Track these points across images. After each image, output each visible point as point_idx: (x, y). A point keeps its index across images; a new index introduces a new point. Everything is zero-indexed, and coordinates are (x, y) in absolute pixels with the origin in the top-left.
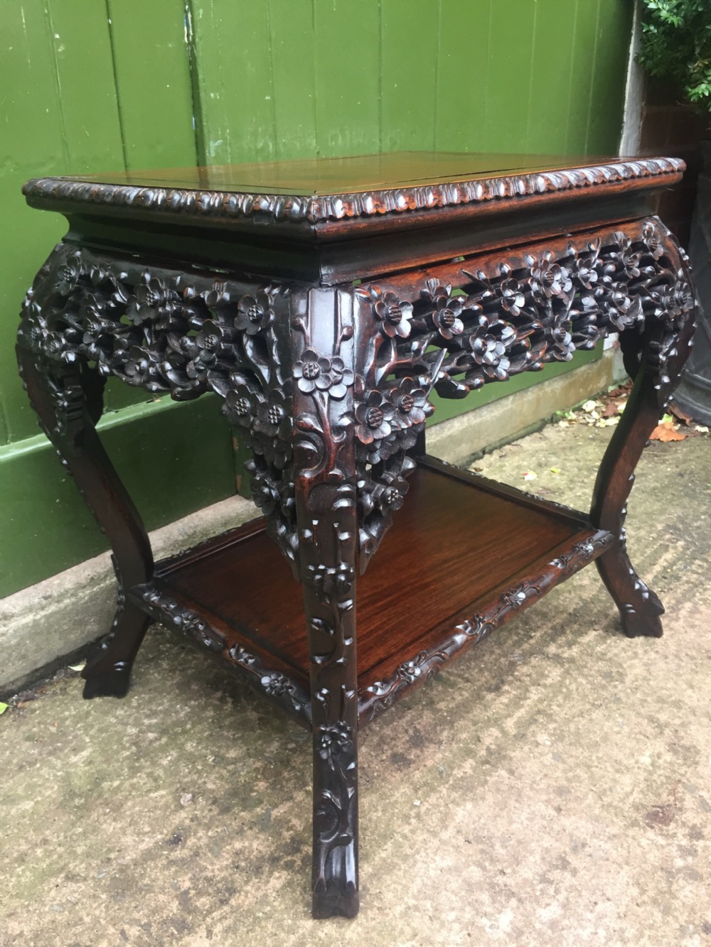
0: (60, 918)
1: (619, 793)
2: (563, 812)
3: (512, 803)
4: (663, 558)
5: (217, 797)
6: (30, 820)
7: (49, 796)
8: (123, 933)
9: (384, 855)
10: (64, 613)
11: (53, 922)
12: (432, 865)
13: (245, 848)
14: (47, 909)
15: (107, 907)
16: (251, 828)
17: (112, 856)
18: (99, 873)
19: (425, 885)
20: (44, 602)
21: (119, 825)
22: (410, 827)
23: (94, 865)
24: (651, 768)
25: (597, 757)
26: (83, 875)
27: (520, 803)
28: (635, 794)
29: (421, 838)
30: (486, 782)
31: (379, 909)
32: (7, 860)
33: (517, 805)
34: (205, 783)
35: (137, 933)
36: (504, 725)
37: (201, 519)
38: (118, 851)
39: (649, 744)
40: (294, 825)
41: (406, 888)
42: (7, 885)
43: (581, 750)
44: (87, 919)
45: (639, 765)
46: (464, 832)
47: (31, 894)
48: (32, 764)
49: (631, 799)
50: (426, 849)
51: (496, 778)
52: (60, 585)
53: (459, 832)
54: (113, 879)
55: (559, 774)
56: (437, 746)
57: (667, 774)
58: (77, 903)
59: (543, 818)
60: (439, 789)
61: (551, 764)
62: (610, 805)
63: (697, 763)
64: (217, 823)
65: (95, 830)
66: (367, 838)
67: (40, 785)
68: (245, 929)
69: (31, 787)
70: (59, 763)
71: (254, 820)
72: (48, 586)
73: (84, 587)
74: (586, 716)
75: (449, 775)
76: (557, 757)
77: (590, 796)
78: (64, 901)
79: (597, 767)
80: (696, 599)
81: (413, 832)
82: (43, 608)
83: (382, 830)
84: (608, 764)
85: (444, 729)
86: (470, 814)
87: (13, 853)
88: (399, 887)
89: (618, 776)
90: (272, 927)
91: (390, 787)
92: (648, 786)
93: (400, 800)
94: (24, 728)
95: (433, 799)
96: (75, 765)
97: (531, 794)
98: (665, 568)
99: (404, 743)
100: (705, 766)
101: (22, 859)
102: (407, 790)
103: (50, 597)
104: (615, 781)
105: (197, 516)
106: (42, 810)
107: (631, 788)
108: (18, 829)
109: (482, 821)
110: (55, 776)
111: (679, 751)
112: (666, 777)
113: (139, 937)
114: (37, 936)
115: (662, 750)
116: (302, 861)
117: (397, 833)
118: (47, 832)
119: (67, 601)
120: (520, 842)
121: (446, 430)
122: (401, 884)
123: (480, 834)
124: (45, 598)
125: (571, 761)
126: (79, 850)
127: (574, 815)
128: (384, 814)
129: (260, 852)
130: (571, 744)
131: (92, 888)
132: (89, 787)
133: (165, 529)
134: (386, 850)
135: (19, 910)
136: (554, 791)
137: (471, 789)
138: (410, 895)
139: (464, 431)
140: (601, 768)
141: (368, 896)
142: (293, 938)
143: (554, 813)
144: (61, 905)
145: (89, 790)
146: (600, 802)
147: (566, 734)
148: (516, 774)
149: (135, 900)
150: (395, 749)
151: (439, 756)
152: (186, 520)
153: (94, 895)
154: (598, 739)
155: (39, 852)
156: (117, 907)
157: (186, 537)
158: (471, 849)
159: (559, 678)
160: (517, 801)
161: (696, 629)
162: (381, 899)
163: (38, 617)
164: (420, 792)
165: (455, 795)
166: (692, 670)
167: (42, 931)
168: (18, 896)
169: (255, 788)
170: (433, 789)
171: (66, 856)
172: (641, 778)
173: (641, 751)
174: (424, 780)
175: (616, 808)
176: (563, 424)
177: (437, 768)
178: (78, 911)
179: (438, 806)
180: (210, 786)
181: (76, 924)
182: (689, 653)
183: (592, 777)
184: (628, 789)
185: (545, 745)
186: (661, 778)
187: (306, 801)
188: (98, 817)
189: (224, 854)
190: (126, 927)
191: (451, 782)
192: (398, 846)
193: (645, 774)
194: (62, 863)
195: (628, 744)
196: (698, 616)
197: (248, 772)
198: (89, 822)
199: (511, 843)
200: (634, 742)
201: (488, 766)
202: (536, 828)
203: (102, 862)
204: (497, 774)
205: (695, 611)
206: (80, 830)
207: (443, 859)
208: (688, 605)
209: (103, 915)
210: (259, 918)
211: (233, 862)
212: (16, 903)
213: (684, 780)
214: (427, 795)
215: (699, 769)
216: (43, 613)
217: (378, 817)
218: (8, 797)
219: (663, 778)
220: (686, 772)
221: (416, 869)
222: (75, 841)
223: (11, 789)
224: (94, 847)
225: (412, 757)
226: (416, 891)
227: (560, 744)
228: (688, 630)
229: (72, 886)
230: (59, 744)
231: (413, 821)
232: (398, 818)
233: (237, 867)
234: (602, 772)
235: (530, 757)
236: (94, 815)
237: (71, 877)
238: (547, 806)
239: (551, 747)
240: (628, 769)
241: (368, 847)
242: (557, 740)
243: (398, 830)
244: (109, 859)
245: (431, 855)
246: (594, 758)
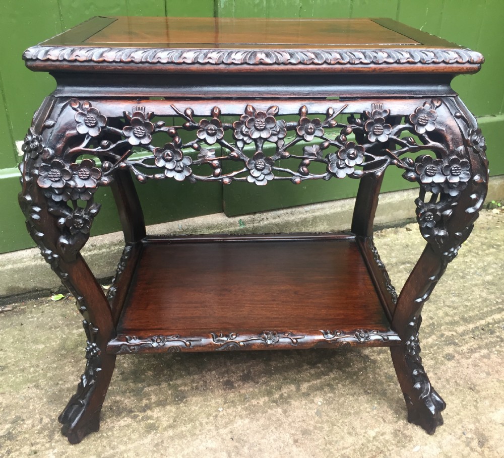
0: (21, 403)
1: (339, 446)
2: (297, 444)
3: (272, 428)
4: (493, 316)
5: (125, 371)
6: (38, 354)
7: (53, 345)
8: (41, 419)
9: (184, 429)
10: (101, 256)
11: (17, 403)
12: (204, 444)
13: (121, 401)
14: (18, 396)
15: (43, 405)
16: (130, 392)
17: (60, 383)
18: (49, 389)
19: (193, 452)
20: (91, 248)
21: (73, 370)
22: (208, 421)
23: (50, 384)
24: (371, 439)
25: (343, 422)
26: (42, 387)
27: (277, 430)
28: (348, 450)
29: (208, 428)
30: (267, 412)
31: (162, 454)
32: (17, 369)
33: (274, 430)
34: (124, 363)
35: (47, 422)
36: (301, 385)
37: (194, 222)
38: (65, 381)
39: (382, 425)
40: (151, 399)
41: (183, 449)
42: (10, 380)
43: (337, 414)
44: (31, 408)
45: (366, 435)
46: (234, 433)
47: (16, 387)
48: (56, 328)
49: (344, 451)
50: (207, 434)
51: (274, 412)
52: (102, 241)
53: (231, 432)
54: (54, 393)
55: (312, 422)
56: (254, 384)
57: (379, 446)
58: (31, 399)
59: (283, 442)
60: (238, 407)
61: (312, 415)
62: (329, 450)
63: (404, 447)
64: (116, 384)
65: (62, 368)
66: (182, 418)
67: (53, 339)
68: (93, 439)
69: (48, 338)
70: (67, 331)
71: (134, 389)
72: (95, 240)
73: (116, 245)
74: (355, 396)
75: (248, 401)
76: (318, 413)
77: (320, 441)
78: (27, 395)
79: (338, 427)
80: (494, 349)
81: (207, 423)
82: (90, 251)
83: (192, 417)
84: (346, 428)
85: (265, 377)
86: (244, 426)
87: (21, 366)
88: (179, 448)
89: (347, 435)
90: (106, 443)
91: (213, 396)
92: (361, 448)
93: (213, 405)
94: (64, 310)
95: (230, 411)
96: (73, 334)
97: (287, 427)
98: (489, 324)
99: (237, 377)
100: (409, 451)
101: (23, 370)
102: (220, 401)
103: (95, 246)
104: (342, 438)
105: (193, 220)
106: (46, 350)
107: (349, 445)
108: (31, 356)
109: (248, 431)
110: (62, 336)
111: (398, 436)
112: (377, 447)
113: (47, 424)
114: (7, 407)
115: (388, 431)
116: (142, 417)
117: (198, 421)
118: (41, 362)
119: (104, 250)
120: (260, 450)
121: (387, 199)
122: (181, 447)
123: (242, 438)
124: (92, 246)
125: (325, 418)
126: (49, 375)
127: (303, 447)
128: (199, 409)
129: (126, 405)
130: (333, 409)
131: (42, 394)
132: (72, 347)
133: (171, 223)
134: (186, 427)
135: (7, 393)
136: (301, 431)
137: (254, 413)
138: (182, 454)
139: (402, 202)
140: (340, 428)
141: (161, 446)
142: (112, 451)
143: (291, 441)
144: (25, 397)
145: (72, 349)
146: (324, 446)
147: (334, 402)
148: (287, 414)
149: (57, 407)
150: (231, 378)
151: (251, 389)
152: (185, 221)
153: (41, 398)
154: (352, 412)
155: (32, 369)
156: (47, 407)
157: (182, 230)
158: (231, 444)
159: (356, 370)
160: (276, 428)
161: (477, 368)
162: (166, 450)
163: (87, 255)
164: (227, 405)
165: (244, 413)
166: (451, 392)
167: (10, 405)
168: (11, 386)
169: (146, 374)
170: (234, 406)
171: (42, 375)
172: (361, 442)
173: (372, 428)
174: (233, 399)
175: (331, 453)
176: (495, 211)
177: (245, 395)
178: (30, 402)
179: (231, 415)
180: (125, 365)
181: (25, 408)
182: (458, 381)
183: (330, 431)
184: (346, 446)
185: (316, 404)
186: (374, 447)
187: (166, 388)
188: (67, 362)
189: (109, 400)
190: (44, 417)
191: (246, 405)
192: (194, 427)
193: (365, 441)
194: (38, 378)
195: (369, 421)
196: (485, 360)
197: (148, 365)
198: (61, 363)
199: (255, 449)
200: (374, 421)
201: (275, 404)
202: (274, 446)
203: (54, 384)
204: (275, 410)
205: (487, 356)
206: (55, 365)
207: (212, 442)
208: (485, 351)
209: (39, 408)
210: (103, 436)
211: (111, 406)
212: (8, 389)
213: (387, 454)
214: (229, 407)
215: (403, 450)
216: (89, 253)
217: (195, 410)
218: (37, 340)
219: (374, 448)
220: (393, 449)
221: (194, 443)
222: (49, 370)
223: (40, 337)
224: (56, 376)
225: (236, 385)
226: (186, 453)
227: (326, 406)
228: (470, 367)
229: (35, 390)
230: (73, 322)
231: (211, 418)
232: (205, 414)
233: (111, 409)
234: (339, 430)
235: (302, 407)
236: (66, 361)
237: (37, 386)
238: (290, 437)
239: (319, 406)
240: (356, 434)
241: (179, 423)
242: (327, 404)
243: (200, 420)
244: (58, 384)
245: (207, 438)
246: (341, 421)
